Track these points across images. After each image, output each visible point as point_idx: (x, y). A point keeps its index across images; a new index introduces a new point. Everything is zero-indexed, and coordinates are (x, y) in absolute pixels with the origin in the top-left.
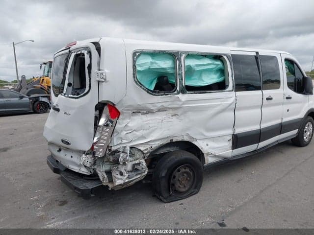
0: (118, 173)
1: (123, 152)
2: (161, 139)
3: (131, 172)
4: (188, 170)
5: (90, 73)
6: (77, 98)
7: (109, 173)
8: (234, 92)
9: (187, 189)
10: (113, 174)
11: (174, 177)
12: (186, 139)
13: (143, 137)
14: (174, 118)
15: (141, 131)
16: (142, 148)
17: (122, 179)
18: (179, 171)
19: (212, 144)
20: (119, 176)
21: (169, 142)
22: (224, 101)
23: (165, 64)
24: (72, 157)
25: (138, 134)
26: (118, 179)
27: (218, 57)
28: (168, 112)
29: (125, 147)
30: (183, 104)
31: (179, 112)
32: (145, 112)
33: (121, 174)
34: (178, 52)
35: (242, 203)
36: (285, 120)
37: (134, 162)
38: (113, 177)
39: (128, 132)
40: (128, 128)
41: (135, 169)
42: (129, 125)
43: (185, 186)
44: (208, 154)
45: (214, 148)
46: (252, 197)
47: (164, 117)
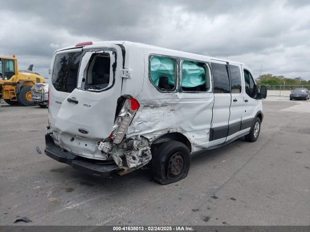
0: (131, 157)
1: (136, 139)
3: (141, 157)
4: (180, 157)
5: (114, 70)
6: (99, 92)
7: (124, 158)
8: (212, 93)
9: (179, 173)
10: (127, 159)
11: (171, 163)
12: (179, 131)
13: (150, 128)
14: (172, 112)
15: (149, 123)
16: (148, 137)
17: (135, 163)
18: (174, 157)
19: (197, 136)
20: (132, 160)
21: (167, 133)
22: (207, 100)
23: (169, 67)
24: (86, 145)
25: (147, 124)
26: (132, 163)
27: (201, 64)
28: (168, 107)
29: (137, 136)
30: (180, 101)
31: (176, 108)
32: (152, 106)
33: (134, 158)
34: (178, 57)
35: (223, 183)
36: (244, 118)
37: (142, 149)
38: (128, 162)
39: (140, 123)
40: (140, 120)
41: (144, 154)
42: (141, 116)
43: (177, 171)
44: (194, 144)
45: (198, 139)
46: (229, 178)
47: (165, 111)
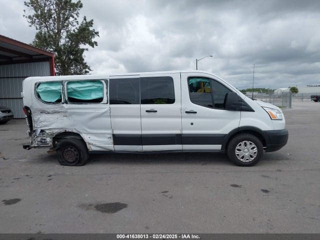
2: (60, 129)
3: (40, 142)
8: (108, 105)
12: (75, 131)
13: (46, 126)
15: (45, 122)
16: (47, 132)
19: (93, 137)
21: (64, 131)
22: (98, 110)
28: (60, 114)
30: (67, 110)
31: (67, 114)
32: (47, 112)
39: (39, 122)
44: (90, 144)
45: (94, 140)
47: (58, 116)
